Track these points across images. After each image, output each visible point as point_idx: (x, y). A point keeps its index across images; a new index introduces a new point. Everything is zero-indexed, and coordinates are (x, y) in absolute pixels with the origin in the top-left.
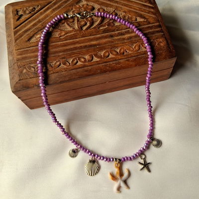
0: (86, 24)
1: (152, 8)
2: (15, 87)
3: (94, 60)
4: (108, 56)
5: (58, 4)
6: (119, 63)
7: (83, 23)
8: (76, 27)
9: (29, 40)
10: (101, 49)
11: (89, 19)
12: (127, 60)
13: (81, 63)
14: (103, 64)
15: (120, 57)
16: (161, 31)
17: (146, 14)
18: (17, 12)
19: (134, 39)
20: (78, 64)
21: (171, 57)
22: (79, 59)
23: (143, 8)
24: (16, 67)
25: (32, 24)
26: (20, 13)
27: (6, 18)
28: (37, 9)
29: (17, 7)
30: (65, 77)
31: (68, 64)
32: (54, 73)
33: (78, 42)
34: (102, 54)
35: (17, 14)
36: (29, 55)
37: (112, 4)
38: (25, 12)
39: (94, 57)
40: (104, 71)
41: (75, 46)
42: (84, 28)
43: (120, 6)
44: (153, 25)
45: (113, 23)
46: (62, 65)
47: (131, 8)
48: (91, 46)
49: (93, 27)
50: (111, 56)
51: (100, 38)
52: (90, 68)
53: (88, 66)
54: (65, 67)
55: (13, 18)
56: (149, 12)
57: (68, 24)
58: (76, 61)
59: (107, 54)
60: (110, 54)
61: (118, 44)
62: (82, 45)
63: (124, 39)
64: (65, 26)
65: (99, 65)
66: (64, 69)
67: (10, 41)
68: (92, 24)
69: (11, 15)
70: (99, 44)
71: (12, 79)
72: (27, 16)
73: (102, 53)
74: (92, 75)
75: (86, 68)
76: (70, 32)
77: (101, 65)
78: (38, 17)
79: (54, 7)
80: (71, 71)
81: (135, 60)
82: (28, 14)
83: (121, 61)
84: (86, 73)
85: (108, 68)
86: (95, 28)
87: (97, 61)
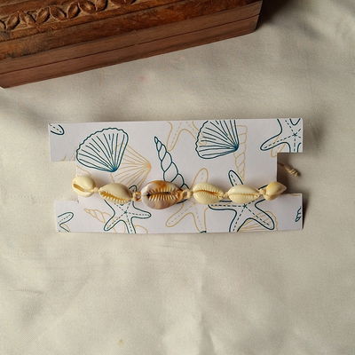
3: (109, 8)
6: (155, 13)
12: (170, 8)
13: (86, 14)
14: (126, 16)
20: (80, 15)
22: (83, 6)
30: (58, 39)
31: (63, 15)
32: (39, 32)
40: (127, 29)
46: (52, 17)
52: (101, 22)
53: (98, 20)
54: (58, 20)
58: (76, 8)
65: (119, 18)
66: (57, 24)
74: (106, 36)
75: (94, 23)
77: (122, 17)
80: (69, 29)
81: (185, 6)
83: (159, 9)
84: (95, 32)
85: (134, 23)
87: (115, 10)
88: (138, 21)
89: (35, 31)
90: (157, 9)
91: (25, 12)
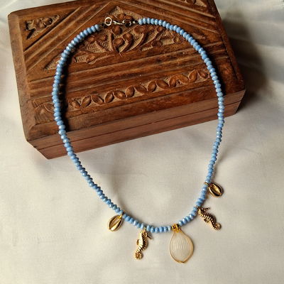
0: (123, 43)
1: (213, 19)
2: (30, 134)
3: (136, 95)
4: (155, 89)
5: (84, 14)
6: (169, 99)
7: (119, 42)
8: (110, 47)
9: (46, 66)
10: (145, 80)
11: (128, 36)
12: (180, 95)
13: (119, 100)
14: (149, 101)
15: (170, 91)
16: (225, 54)
17: (205, 29)
18: (27, 25)
19: (188, 65)
20: (114, 101)
21: (238, 90)
22: (116, 94)
23: (201, 19)
24: (31, 106)
25: (48, 43)
26: (32, 26)
27: (11, 33)
28: (54, 22)
29: (26, 18)
30: (97, 118)
31: (101, 101)
32: (82, 114)
33: (113, 70)
34: (147, 87)
35: (27, 28)
36: (47, 88)
37: (158, 13)
38: (38, 25)
39: (136, 91)
40: (149, 110)
41: (110, 75)
42: (122, 49)
43: (169, 17)
44: (214, 44)
45: (160, 41)
46: (93, 102)
47: (185, 20)
48: (131, 75)
49: (134, 47)
50: (159, 89)
51: (143, 64)
52: (130, 106)
53: (128, 104)
54: (97, 105)
55: (22, 35)
56: (209, 26)
57: (99, 44)
58: (111, 96)
59: (153, 86)
60: (158, 87)
61: (167, 72)
62: (119, 73)
63: (175, 65)
64: (94, 46)
65: (143, 102)
66: (96, 107)
67: (20, 68)
68: (132, 43)
69: (18, 30)
70: (141, 73)
71: (25, 123)
72: (42, 31)
73: (147, 85)
74: (134, 115)
75: (125, 106)
76: (103, 55)
77: (145, 102)
78: (56, 33)
79: (79, 18)
80: (106, 111)
81: (191, 94)
82: (43, 28)
83: (173, 96)
84: (125, 112)
85: (154, 106)
86: (136, 49)
87: (140, 97)
88: (157, 104)
89: (80, 113)
90: (171, 96)
91: (73, 99)
